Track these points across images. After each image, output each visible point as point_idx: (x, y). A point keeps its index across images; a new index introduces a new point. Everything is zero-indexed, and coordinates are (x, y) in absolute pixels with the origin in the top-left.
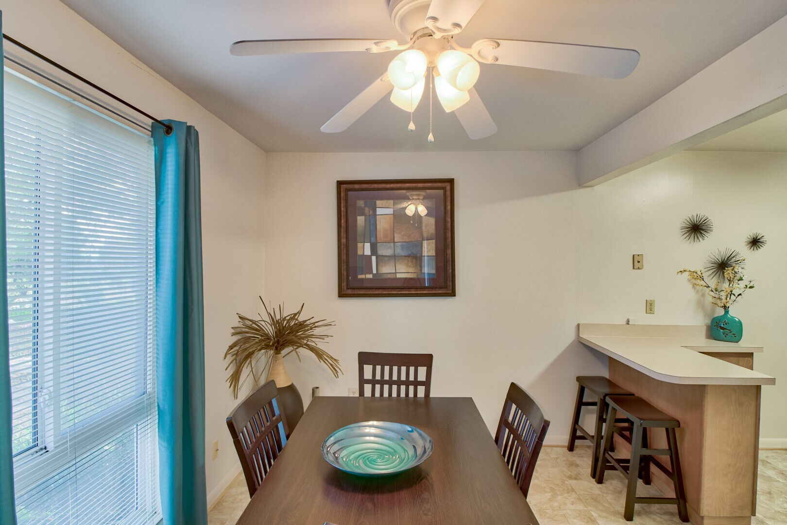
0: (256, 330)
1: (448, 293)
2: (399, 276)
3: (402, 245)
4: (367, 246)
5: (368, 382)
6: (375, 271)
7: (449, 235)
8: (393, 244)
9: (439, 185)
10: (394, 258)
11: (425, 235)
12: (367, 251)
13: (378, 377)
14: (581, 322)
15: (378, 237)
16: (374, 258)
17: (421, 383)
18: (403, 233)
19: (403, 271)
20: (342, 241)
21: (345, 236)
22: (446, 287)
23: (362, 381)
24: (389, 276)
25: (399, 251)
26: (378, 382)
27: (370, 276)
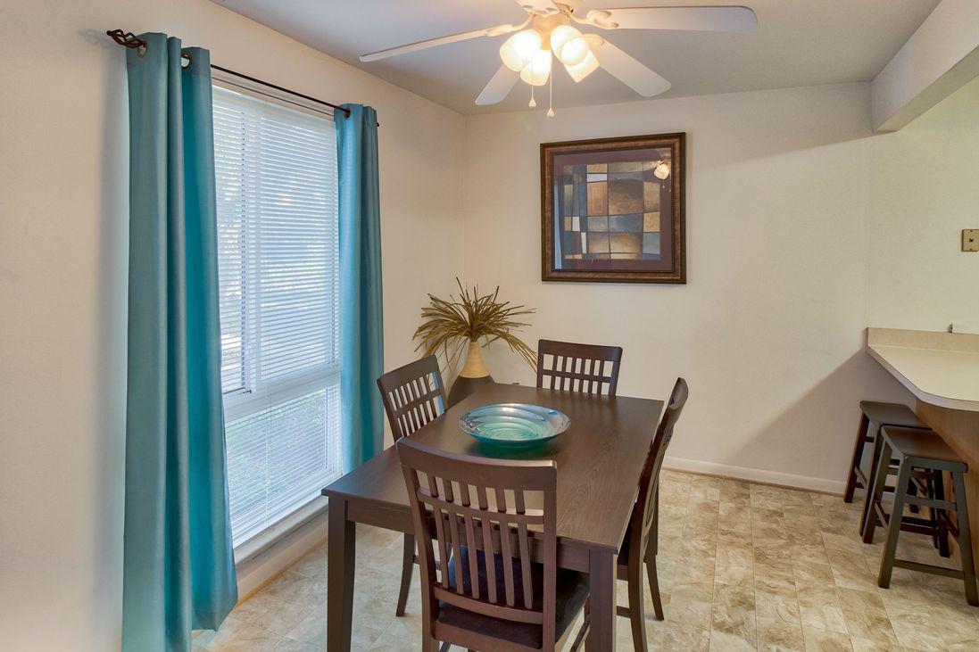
0: (448, 313)
1: (677, 280)
2: (614, 257)
3: (617, 219)
4: (576, 220)
5: (547, 373)
6: (584, 251)
7: (678, 205)
8: (606, 218)
9: (666, 141)
10: (609, 234)
11: (647, 206)
12: (576, 227)
13: (559, 369)
14: (872, 325)
15: (589, 208)
16: (584, 235)
17: (607, 380)
18: (619, 204)
19: (621, 251)
20: (547, 215)
21: (550, 209)
22: (673, 272)
23: (541, 372)
24: (602, 257)
25: (614, 227)
26: (558, 374)
27: (579, 257)
